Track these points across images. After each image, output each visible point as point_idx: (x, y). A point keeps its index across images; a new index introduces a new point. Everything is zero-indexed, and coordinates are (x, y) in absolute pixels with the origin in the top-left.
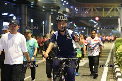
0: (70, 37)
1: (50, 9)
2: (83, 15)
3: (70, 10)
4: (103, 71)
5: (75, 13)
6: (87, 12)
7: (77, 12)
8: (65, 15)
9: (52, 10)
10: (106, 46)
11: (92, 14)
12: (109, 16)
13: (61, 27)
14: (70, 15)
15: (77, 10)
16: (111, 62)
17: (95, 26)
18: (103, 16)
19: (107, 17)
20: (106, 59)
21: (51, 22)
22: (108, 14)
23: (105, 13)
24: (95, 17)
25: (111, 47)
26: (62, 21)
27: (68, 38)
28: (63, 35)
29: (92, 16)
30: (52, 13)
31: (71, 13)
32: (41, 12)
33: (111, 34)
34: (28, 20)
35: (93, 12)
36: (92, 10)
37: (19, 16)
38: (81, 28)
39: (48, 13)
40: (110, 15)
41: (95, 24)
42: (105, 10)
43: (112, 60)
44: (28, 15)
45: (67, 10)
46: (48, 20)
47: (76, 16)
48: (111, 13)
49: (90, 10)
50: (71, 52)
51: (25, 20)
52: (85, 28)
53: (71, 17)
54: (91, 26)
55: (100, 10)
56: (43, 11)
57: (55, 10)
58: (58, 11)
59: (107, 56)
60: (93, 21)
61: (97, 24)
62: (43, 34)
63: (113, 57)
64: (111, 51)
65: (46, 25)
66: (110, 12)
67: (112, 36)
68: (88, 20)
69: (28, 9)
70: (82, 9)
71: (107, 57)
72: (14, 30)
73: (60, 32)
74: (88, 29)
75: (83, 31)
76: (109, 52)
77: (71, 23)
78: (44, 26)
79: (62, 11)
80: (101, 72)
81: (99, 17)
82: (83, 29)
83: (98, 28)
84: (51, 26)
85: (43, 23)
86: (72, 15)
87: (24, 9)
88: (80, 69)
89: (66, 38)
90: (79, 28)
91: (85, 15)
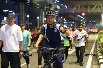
0: (58, 30)
1: (44, 7)
2: (71, 11)
3: (61, 7)
4: (88, 58)
5: (65, 10)
6: (75, 9)
7: (66, 9)
8: (56, 11)
9: (45, 7)
10: (91, 37)
11: (79, 11)
12: (93, 12)
13: (49, 21)
14: (61, 11)
15: (66, 7)
16: (95, 51)
17: (82, 21)
18: (89, 12)
19: (92, 13)
20: (91, 48)
21: (45, 17)
22: (92, 10)
23: (90, 10)
24: (82, 13)
25: (95, 38)
26: (51, 15)
27: (56, 30)
28: (52, 28)
29: (79, 12)
30: (45, 10)
31: (61, 9)
32: (36, 9)
33: (95, 27)
34: (25, 16)
35: (80, 9)
36: (79, 7)
37: (18, 12)
38: (70, 22)
39: (42, 10)
40: (95, 11)
41: (82, 19)
42: (90, 7)
43: (96, 49)
44: (25, 11)
45: (58, 7)
46: (42, 15)
47: (65, 12)
48: (95, 10)
49: (78, 7)
50: (59, 43)
51: (23, 15)
52: (73, 22)
53: (61, 13)
54: (79, 20)
55: (86, 7)
56: (37, 8)
57: (48, 7)
58: (50, 8)
59: (92, 45)
60: (80, 16)
61: (83, 19)
62: (38, 27)
63: (97, 47)
64: (95, 41)
65: (40, 20)
66: (95, 8)
67: (96, 29)
68: (76, 15)
69: (25, 7)
70: (71, 6)
71: (92, 47)
72: (11, 22)
73: (49, 25)
74: (75, 23)
75: (71, 25)
76: (93, 43)
77: (61, 18)
78: (38, 21)
79: (54, 8)
80: (87, 59)
81: (85, 13)
82: (72, 23)
83: (84, 22)
84: (45, 20)
85: (38, 18)
86: (62, 11)
87: (22, 6)
88: (69, 57)
89: (54, 30)
90: (69, 22)
91: (74, 11)
